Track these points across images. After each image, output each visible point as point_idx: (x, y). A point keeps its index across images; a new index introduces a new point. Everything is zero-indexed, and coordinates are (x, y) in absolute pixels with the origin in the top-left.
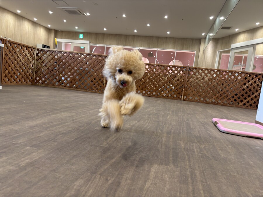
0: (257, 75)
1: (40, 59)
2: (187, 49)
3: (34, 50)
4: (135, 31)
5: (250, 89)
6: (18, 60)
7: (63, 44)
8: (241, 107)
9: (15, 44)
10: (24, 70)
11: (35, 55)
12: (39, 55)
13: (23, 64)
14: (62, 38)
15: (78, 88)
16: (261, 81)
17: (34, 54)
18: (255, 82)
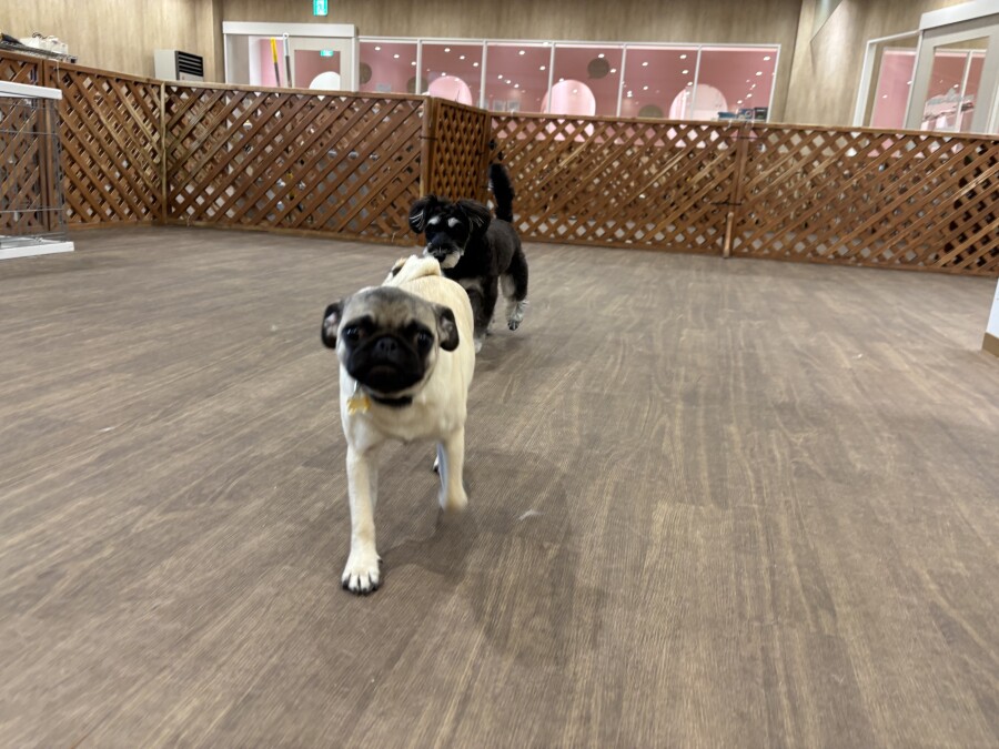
1: (179, 122)
2: (743, 40)
3: (154, 91)
5: (979, 200)
6: (102, 134)
7: (252, 42)
8: (945, 270)
9: (87, 75)
10: (124, 171)
11: (160, 111)
12: (175, 108)
13: (118, 148)
14: (245, 20)
15: (328, 230)
17: (155, 106)
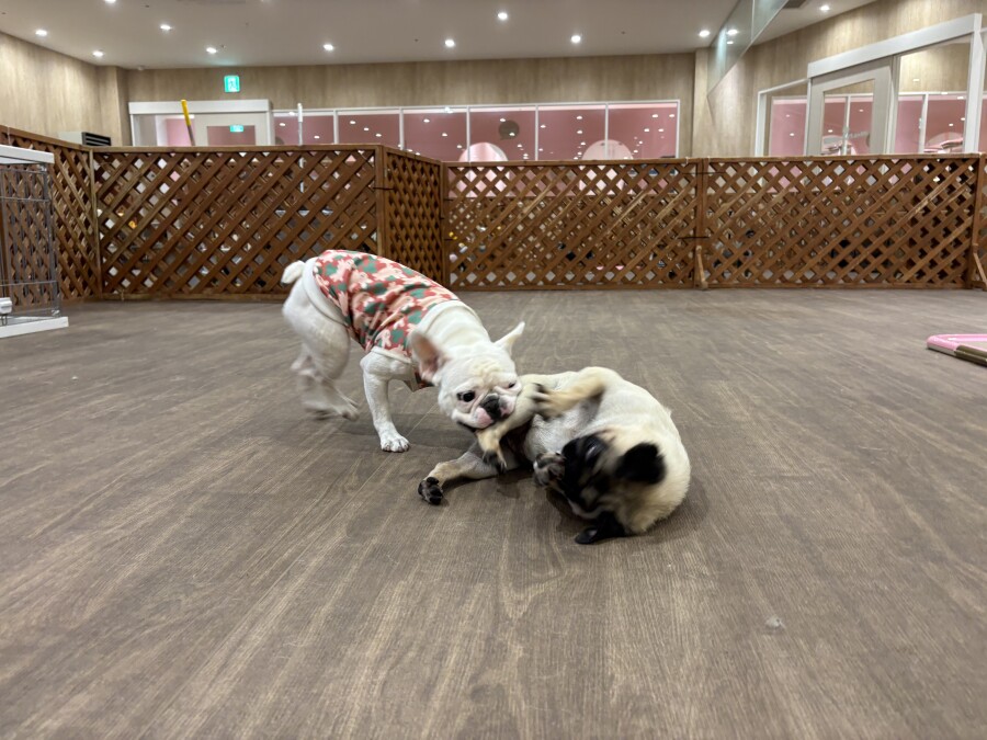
0: (957, 163)
1: (111, 190)
3: (84, 157)
4: (450, 43)
5: (933, 215)
8: (909, 285)
11: (89, 179)
12: (106, 176)
16: (971, 183)
17: (84, 173)
18: (951, 189)
